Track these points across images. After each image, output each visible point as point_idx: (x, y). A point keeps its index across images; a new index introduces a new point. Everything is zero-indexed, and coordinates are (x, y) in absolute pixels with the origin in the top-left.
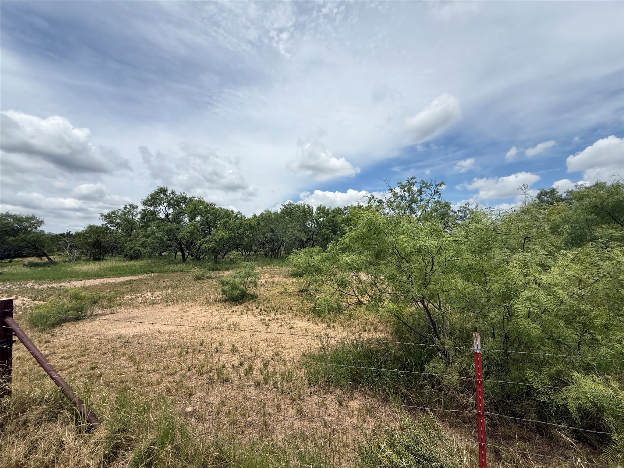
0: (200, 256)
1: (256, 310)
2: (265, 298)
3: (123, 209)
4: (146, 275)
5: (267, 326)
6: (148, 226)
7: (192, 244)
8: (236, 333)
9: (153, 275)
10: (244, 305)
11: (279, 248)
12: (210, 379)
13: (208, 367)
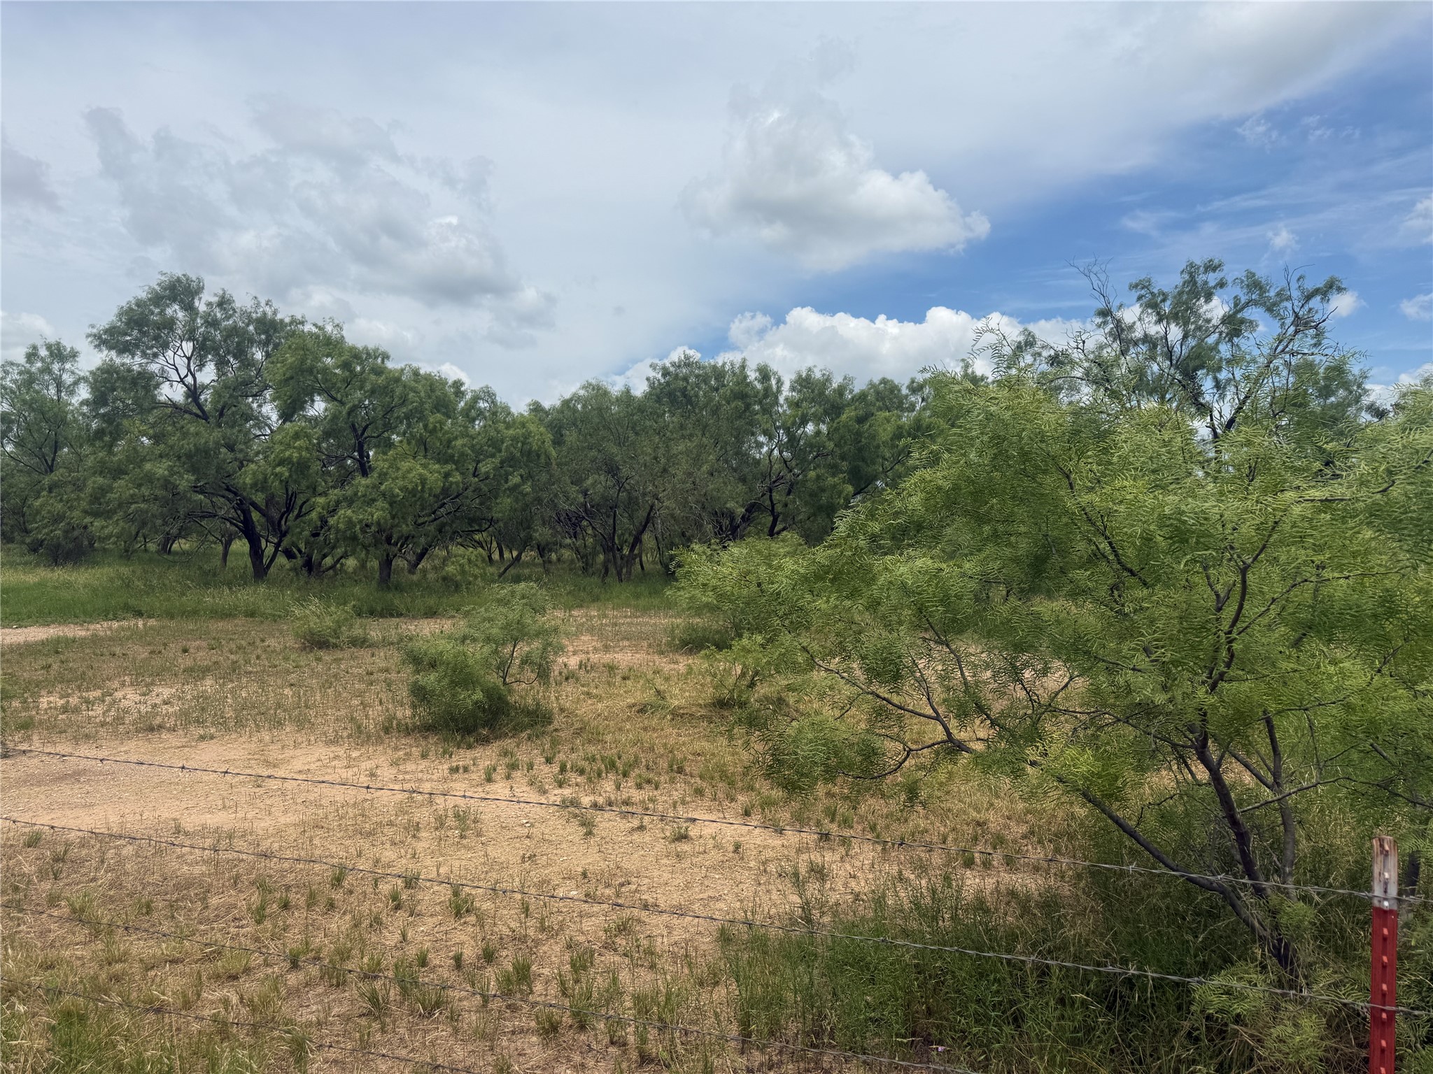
0: (325, 556)
1: (546, 769)
2: (577, 725)
3: (21, 360)
4: (115, 625)
5: (588, 827)
6: (117, 435)
7: (289, 509)
8: (468, 848)
9: (140, 623)
10: (495, 747)
11: (638, 540)
12: (373, 999)
13: (365, 960)
